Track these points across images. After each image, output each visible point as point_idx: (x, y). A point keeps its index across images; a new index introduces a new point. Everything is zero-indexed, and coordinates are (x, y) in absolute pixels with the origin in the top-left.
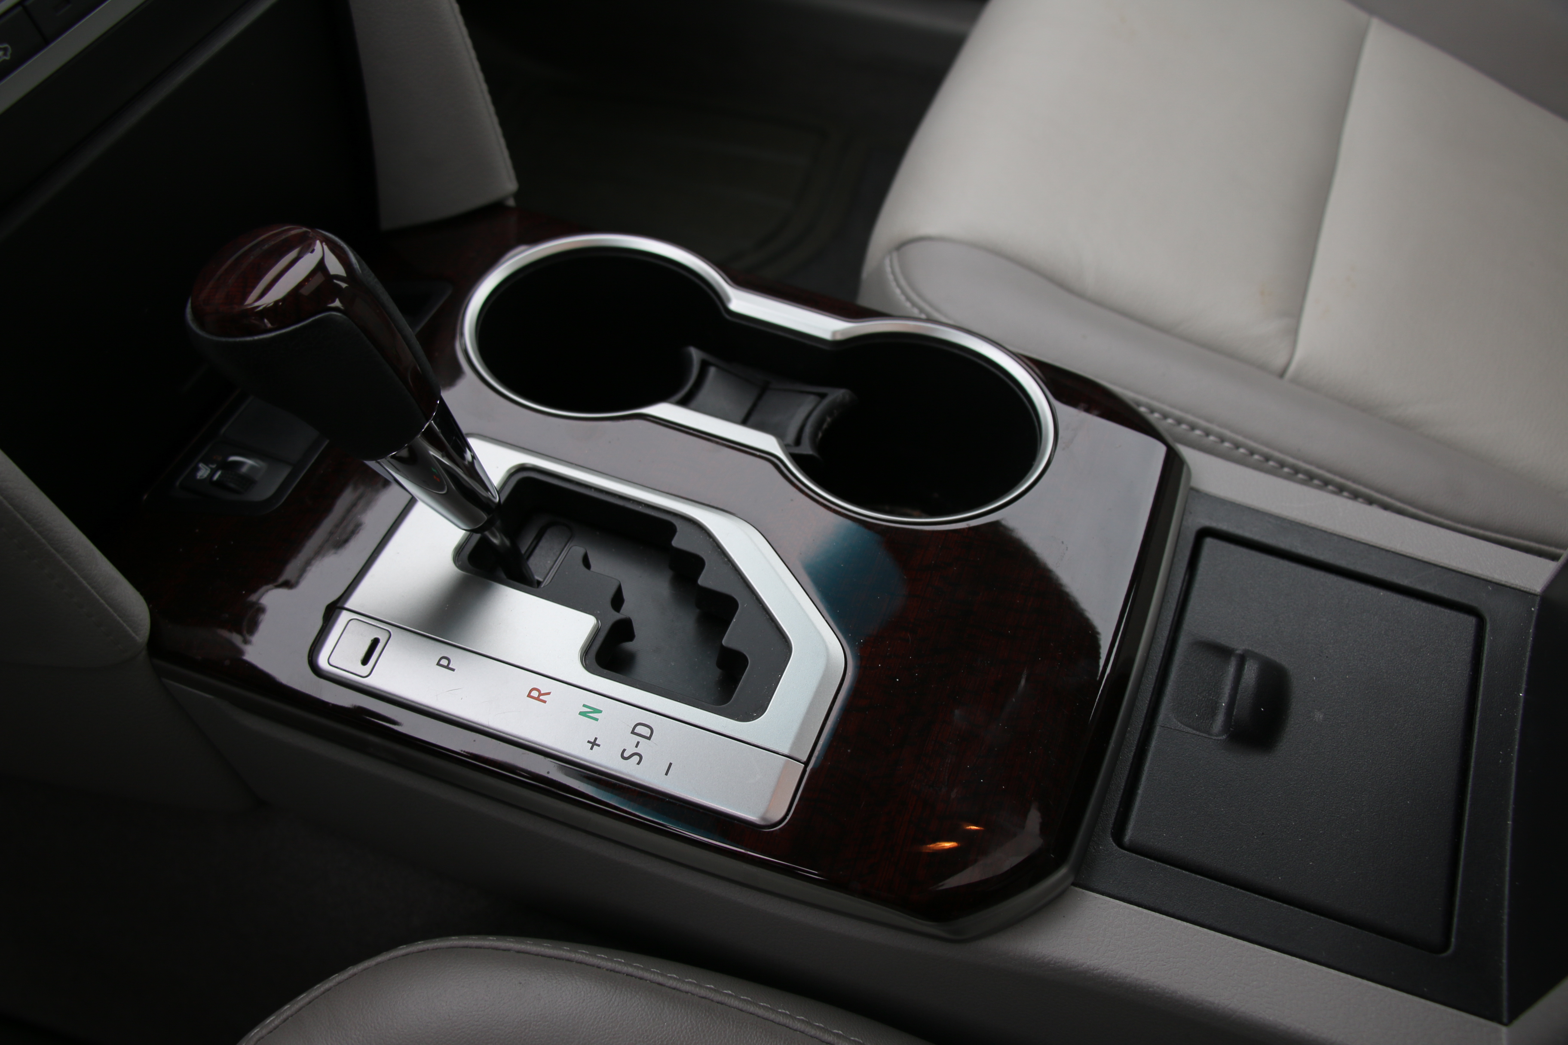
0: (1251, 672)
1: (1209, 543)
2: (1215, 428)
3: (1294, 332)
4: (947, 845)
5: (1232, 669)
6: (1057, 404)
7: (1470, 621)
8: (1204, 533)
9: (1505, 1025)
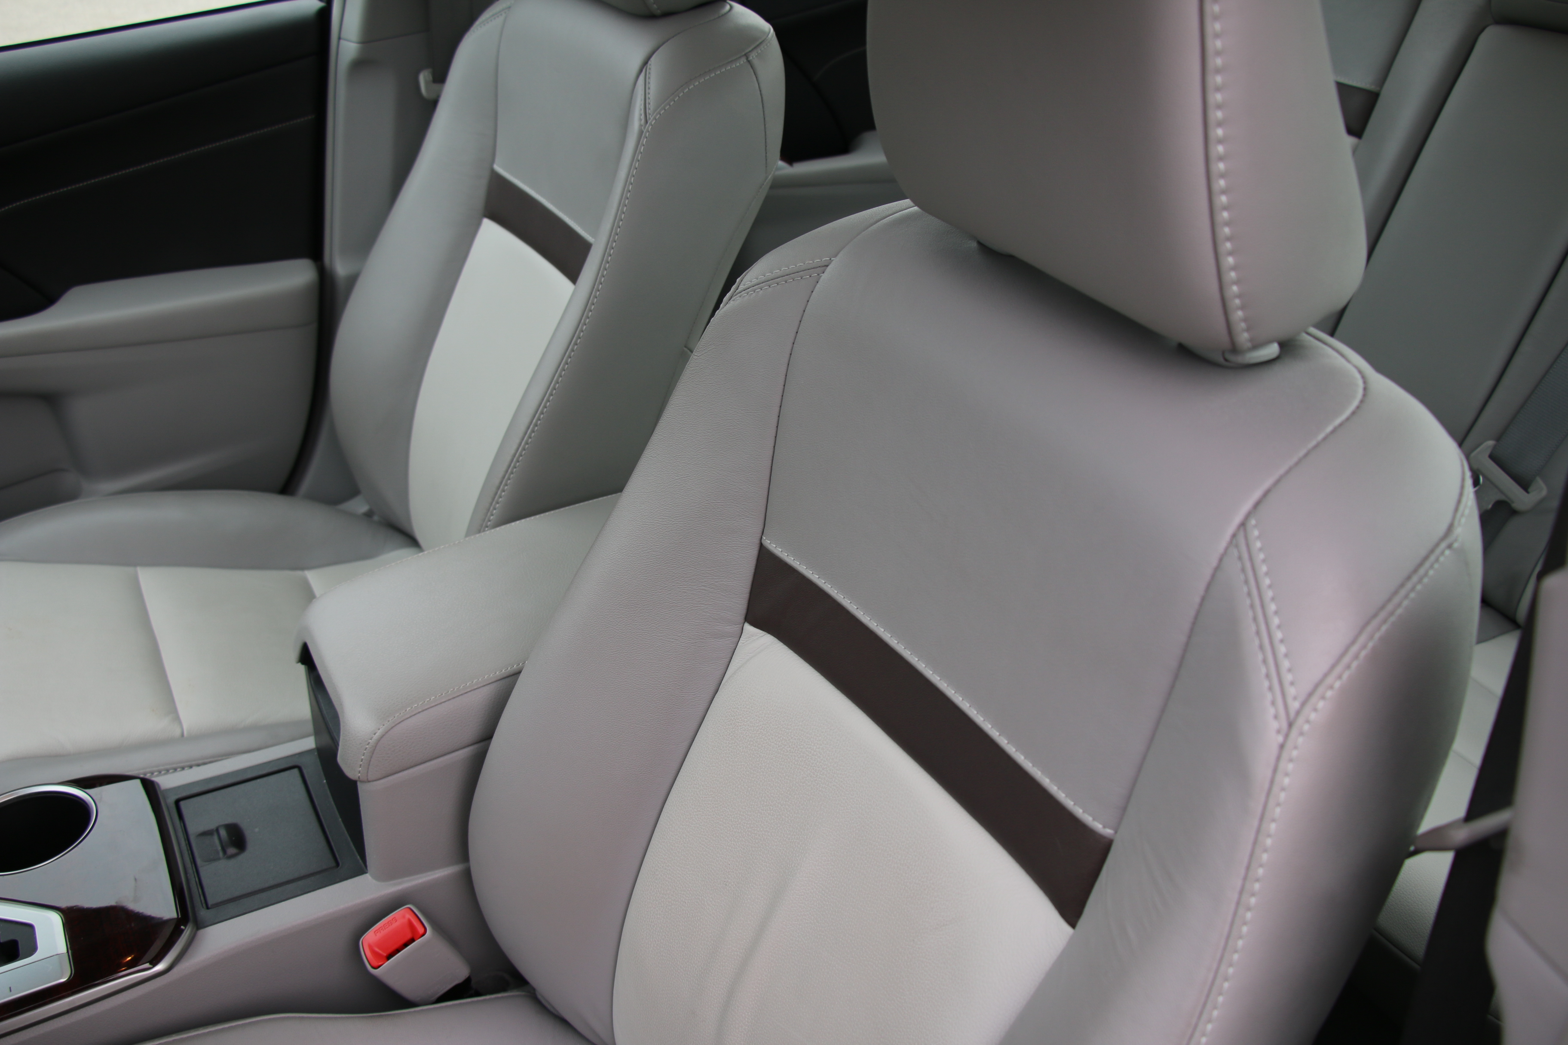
0: (223, 833)
1: (183, 804)
2: (161, 768)
3: (177, 719)
4: (130, 958)
5: (216, 837)
6: (87, 790)
7: (295, 771)
8: (177, 802)
9: (366, 873)
